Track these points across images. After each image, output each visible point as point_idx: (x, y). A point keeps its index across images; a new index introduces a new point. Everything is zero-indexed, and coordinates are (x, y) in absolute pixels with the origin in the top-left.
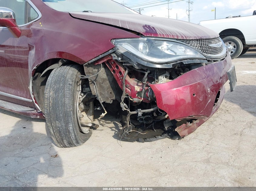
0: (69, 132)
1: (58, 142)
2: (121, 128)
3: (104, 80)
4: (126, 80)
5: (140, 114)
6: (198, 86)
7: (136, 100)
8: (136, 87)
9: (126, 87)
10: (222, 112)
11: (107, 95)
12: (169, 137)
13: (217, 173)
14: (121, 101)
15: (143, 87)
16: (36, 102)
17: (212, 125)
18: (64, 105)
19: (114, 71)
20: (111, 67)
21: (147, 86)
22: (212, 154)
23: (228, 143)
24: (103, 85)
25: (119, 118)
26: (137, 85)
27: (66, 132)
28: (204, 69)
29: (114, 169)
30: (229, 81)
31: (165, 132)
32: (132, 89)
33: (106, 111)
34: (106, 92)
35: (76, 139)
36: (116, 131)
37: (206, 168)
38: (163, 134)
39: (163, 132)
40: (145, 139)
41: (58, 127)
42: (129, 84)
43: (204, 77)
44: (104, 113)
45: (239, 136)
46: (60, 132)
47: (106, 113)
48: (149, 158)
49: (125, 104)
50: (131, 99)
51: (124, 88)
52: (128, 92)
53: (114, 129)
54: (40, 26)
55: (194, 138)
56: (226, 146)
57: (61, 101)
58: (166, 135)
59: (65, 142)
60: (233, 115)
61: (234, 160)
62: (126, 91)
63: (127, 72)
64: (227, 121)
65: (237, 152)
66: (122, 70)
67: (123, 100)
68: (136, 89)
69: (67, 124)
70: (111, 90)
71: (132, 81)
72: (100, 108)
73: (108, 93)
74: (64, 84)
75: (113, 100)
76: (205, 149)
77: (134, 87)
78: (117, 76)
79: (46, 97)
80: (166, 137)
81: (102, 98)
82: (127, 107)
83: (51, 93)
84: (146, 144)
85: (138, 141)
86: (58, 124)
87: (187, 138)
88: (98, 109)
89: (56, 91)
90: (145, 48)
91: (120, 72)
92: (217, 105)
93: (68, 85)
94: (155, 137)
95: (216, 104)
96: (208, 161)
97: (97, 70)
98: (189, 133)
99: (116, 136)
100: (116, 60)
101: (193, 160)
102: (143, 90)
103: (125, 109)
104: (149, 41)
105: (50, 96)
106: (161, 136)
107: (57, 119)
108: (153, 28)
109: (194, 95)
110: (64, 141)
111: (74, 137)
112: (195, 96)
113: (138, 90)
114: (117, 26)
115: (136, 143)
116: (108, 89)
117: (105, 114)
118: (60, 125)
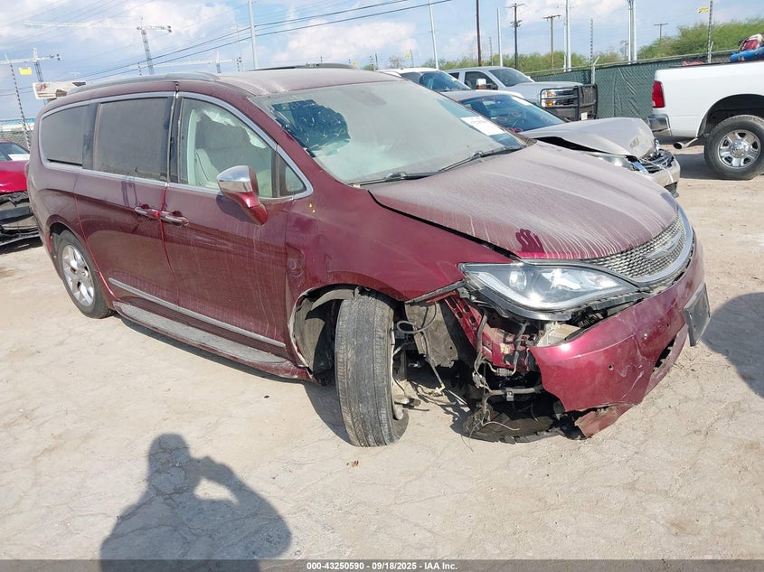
0: (380, 423)
1: (358, 439)
2: (467, 409)
3: (438, 323)
4: (483, 334)
5: (510, 397)
6: (619, 350)
7: (503, 372)
8: (502, 346)
9: (483, 345)
10: (680, 374)
11: (444, 353)
12: (561, 432)
13: (645, 509)
14: (473, 369)
15: (515, 347)
16: (299, 351)
17: (654, 408)
18: (374, 377)
19: (461, 315)
20: (455, 307)
21: (523, 344)
22: (642, 473)
23: (677, 450)
24: (437, 333)
25: (461, 388)
26: (505, 342)
27: (375, 423)
28: (634, 313)
29: (466, 494)
30: (686, 326)
31: (556, 424)
32: (495, 349)
33: (443, 385)
34: (443, 347)
35: (390, 435)
36: (455, 416)
37: (626, 499)
38: (551, 427)
39: (551, 421)
40: (517, 438)
41: (363, 414)
42: (489, 340)
43: (632, 330)
44: (440, 387)
45: (702, 437)
46: (364, 422)
47: (443, 387)
48: (526, 476)
49: (481, 376)
50: (493, 370)
51: (480, 347)
52: (488, 353)
53: (450, 409)
54: (311, 212)
55: (613, 438)
56: (672, 458)
57: (369, 370)
58: (556, 429)
59: (371, 439)
60: (702, 382)
61: (681, 487)
62: (484, 351)
63: (485, 317)
64: (687, 399)
65: (689, 471)
66: (476, 314)
67: (477, 368)
68: (502, 350)
69: (378, 409)
70: (451, 343)
71: (495, 334)
72: (420, 364)
73: (446, 349)
74: (372, 337)
75: (455, 361)
76: (630, 462)
77: (499, 347)
78: (466, 324)
79: (341, 360)
80: (557, 433)
81: (436, 357)
82: (485, 381)
83: (349, 355)
84: (519, 447)
85: (503, 440)
86: (362, 409)
87: (599, 436)
88: (416, 365)
89: (358, 351)
90: (521, 279)
91: (473, 319)
92: (665, 365)
93: (378, 340)
94: (536, 433)
95: (663, 361)
96: (632, 487)
97: (425, 308)
98: (602, 427)
99: (458, 427)
100: (466, 299)
101: (606, 484)
102: (517, 353)
103: (482, 386)
104: (527, 268)
105: (348, 359)
106: (547, 431)
107: (361, 399)
108: (536, 237)
109: (610, 367)
110: (369, 436)
111: (387, 431)
112: (612, 369)
113: (507, 352)
114: (468, 233)
115: (499, 444)
116: (445, 340)
117: (441, 389)
118: (365, 411)
